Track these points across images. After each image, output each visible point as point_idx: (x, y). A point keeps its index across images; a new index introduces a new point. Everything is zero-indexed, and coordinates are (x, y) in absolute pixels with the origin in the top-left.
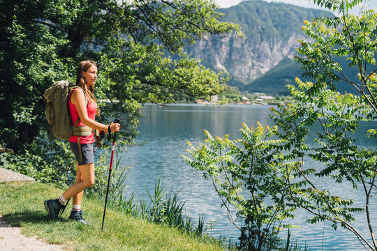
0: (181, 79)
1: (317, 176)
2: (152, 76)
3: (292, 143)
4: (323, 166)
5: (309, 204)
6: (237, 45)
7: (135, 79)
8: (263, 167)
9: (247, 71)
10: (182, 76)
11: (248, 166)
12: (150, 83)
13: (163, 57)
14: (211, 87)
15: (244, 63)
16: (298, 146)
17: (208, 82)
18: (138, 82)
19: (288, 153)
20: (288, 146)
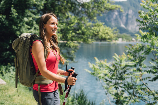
0: (94, 32)
1: (150, 81)
2: (80, 31)
3: (137, 64)
4: (153, 76)
5: (143, 98)
6: (130, 17)
7: (72, 32)
8: (122, 76)
9: (135, 27)
10: (95, 31)
11: (114, 76)
12: (79, 34)
13: (88, 22)
14: (108, 35)
15: (133, 24)
16: (141, 65)
17: (107, 33)
18: (74, 34)
19: (135, 69)
20: (135, 66)
